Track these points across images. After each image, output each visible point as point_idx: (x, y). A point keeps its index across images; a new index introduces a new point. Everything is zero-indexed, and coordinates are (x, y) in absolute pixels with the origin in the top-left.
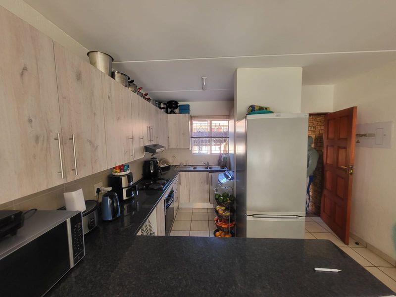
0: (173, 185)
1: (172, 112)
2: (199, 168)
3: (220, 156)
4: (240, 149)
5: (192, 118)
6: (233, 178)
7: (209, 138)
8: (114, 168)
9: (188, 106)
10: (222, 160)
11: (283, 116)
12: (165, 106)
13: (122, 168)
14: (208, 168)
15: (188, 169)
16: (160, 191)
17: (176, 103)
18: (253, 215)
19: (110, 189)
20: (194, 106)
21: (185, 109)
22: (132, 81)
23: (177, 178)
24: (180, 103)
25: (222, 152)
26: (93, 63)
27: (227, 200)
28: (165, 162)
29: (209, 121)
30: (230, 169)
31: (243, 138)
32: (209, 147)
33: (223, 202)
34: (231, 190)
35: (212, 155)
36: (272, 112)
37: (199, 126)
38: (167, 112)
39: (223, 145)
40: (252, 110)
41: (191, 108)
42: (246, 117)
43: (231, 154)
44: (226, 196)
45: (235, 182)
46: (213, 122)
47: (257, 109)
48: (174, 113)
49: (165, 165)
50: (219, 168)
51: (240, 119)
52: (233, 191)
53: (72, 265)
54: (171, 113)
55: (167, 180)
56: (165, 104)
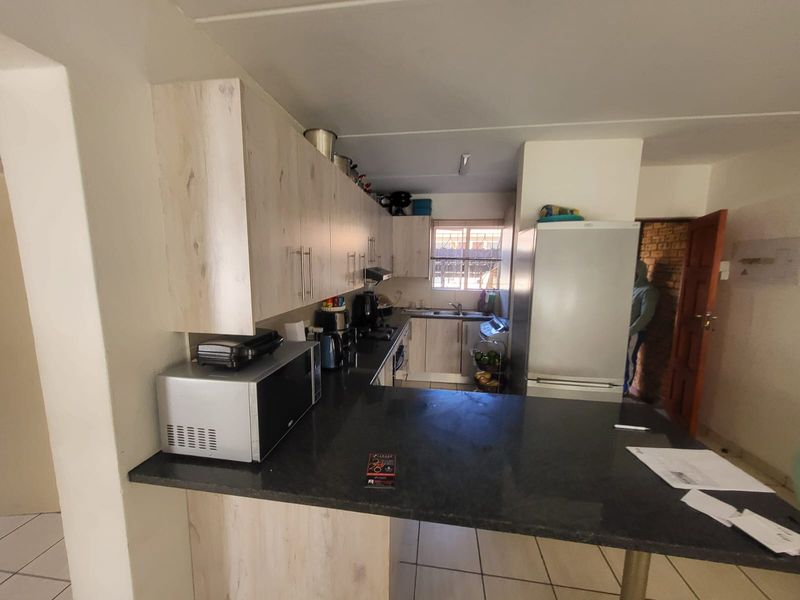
0: (401, 339)
1: (399, 212)
2: (443, 313)
3: (483, 294)
4: (522, 284)
5: (434, 223)
6: (506, 329)
7: (464, 259)
9: (430, 201)
10: (487, 301)
11: (596, 225)
12: (388, 202)
14: (458, 312)
15: (427, 314)
17: (407, 195)
18: (538, 380)
20: (440, 203)
21: (423, 208)
23: (406, 328)
24: (414, 197)
25: (484, 287)
27: (495, 362)
28: (385, 300)
29: (465, 230)
30: (500, 315)
31: (530, 262)
32: (463, 279)
33: (489, 364)
34: (504, 349)
35: (467, 292)
36: (580, 219)
37: (446, 238)
38: (390, 211)
39: (486, 276)
40: (548, 214)
41: (434, 206)
42: (535, 226)
43: (505, 291)
44: (493, 355)
45: (510, 335)
46: (472, 231)
47: (554, 211)
48: (404, 215)
49: (385, 306)
50: (478, 315)
51: (525, 228)
52: (506, 349)
54: (396, 214)
55: (395, 329)
56: (387, 197)
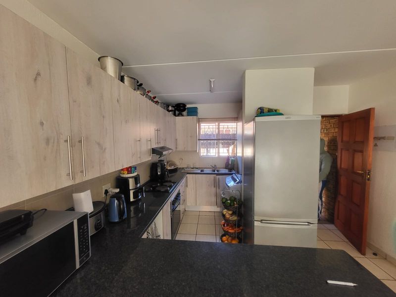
0: (180, 188)
1: (180, 115)
2: (206, 171)
3: (228, 158)
4: (248, 152)
5: (200, 121)
6: (240, 182)
7: (217, 140)
8: (122, 170)
9: (196, 108)
10: (230, 163)
11: (293, 118)
12: (173, 109)
13: (129, 170)
14: (215, 171)
15: (195, 172)
16: (167, 194)
17: (184, 105)
18: (261, 221)
19: (118, 190)
20: (202, 109)
21: (193, 112)
22: (141, 85)
23: (184, 180)
24: (188, 106)
25: (231, 154)
26: (104, 68)
27: (234, 204)
28: (172, 164)
29: (217, 124)
30: (238, 173)
31: (251, 140)
32: (217, 149)
33: (230, 205)
34: (239, 194)
35: (219, 158)
36: (281, 114)
37: (207, 128)
38: (175, 115)
39: (231, 148)
40: (261, 112)
41: (199, 111)
42: (254, 120)
43: (239, 157)
44: (233, 199)
45: (243, 185)
46: (221, 124)
47: (266, 111)
48: (183, 116)
49: (173, 168)
50: (226, 171)
51: (248, 121)
52: (241, 195)
53: (78, 266)
54: (178, 115)
55: (174, 183)
56: (173, 107)
